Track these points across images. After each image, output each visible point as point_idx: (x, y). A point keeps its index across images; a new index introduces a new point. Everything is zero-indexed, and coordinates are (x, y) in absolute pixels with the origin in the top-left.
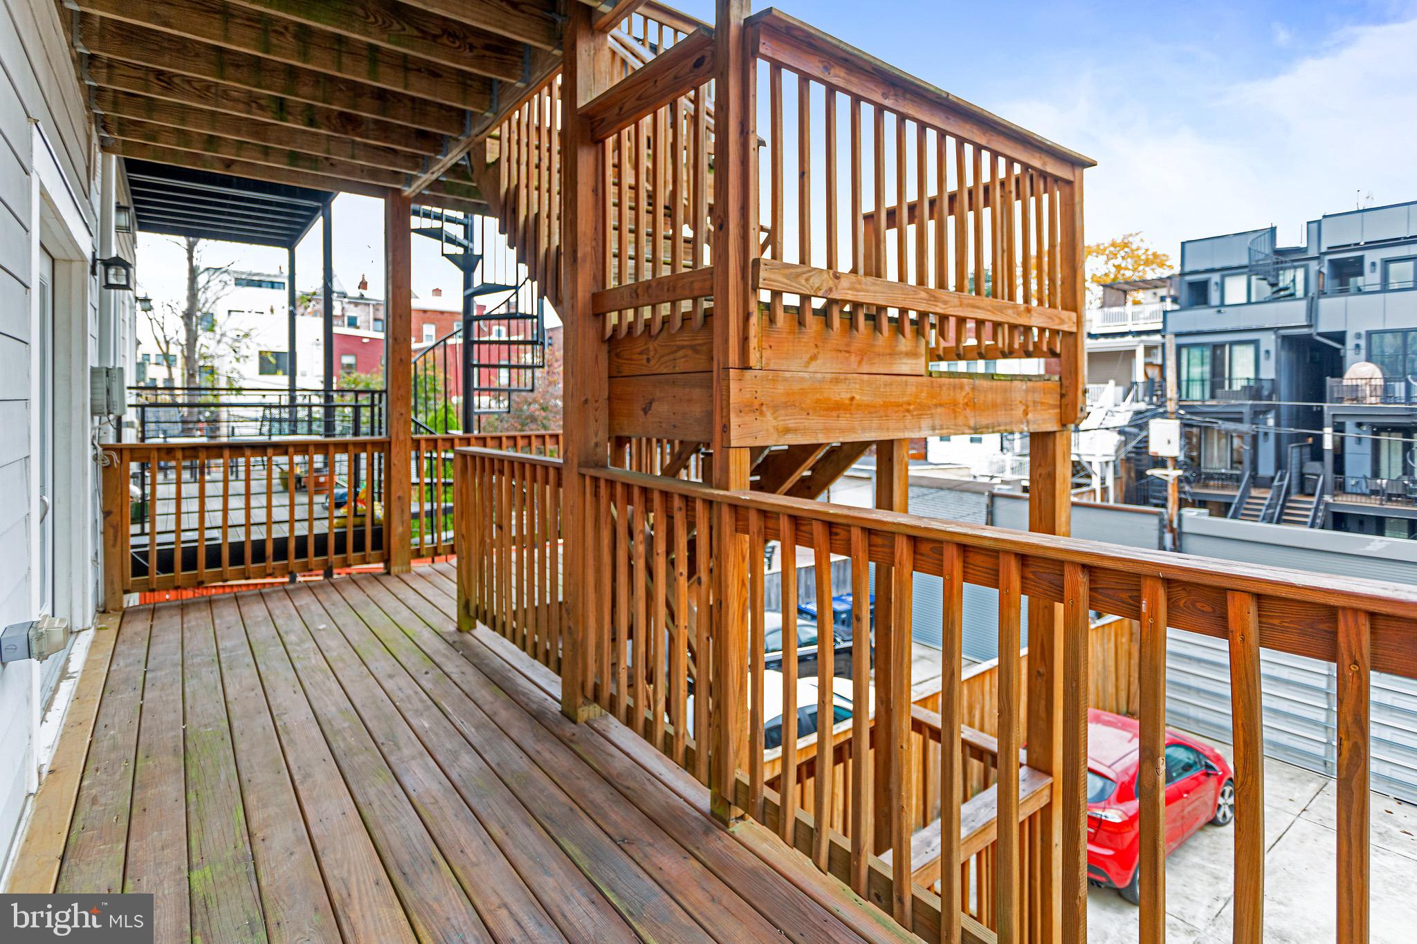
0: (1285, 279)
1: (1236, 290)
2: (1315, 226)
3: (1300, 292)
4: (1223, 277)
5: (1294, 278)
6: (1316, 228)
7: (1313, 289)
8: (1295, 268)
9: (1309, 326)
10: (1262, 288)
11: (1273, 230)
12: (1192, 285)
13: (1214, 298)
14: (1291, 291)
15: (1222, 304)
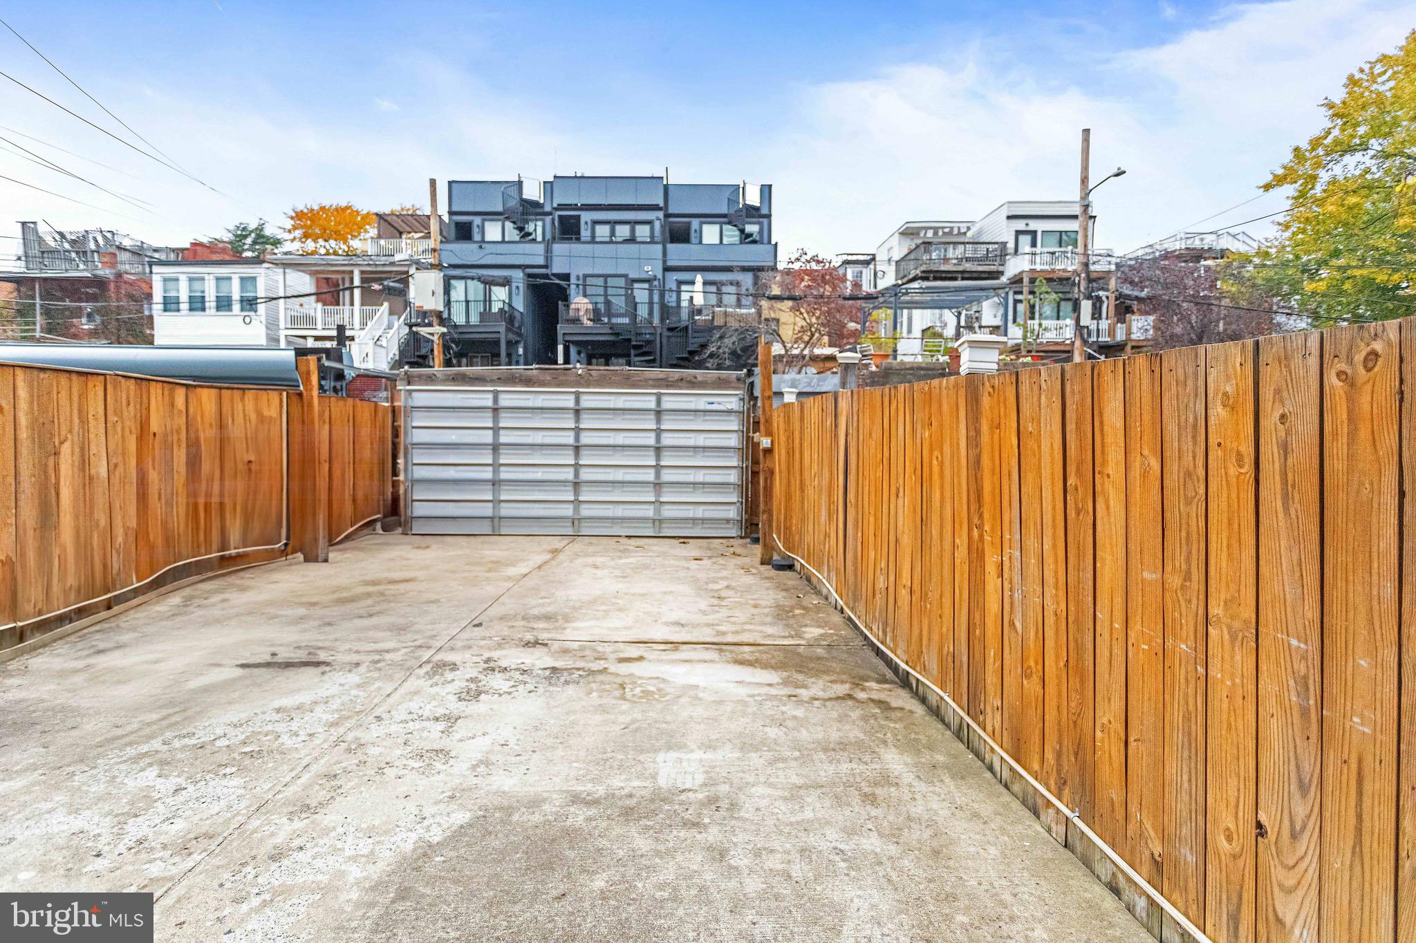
0: (530, 227)
1: (493, 231)
2: (548, 186)
3: (539, 238)
4: (484, 220)
5: (537, 228)
6: (549, 186)
7: (548, 236)
8: (536, 220)
9: (546, 267)
10: (512, 233)
11: (520, 183)
12: (458, 224)
13: (477, 237)
14: (533, 236)
15: (483, 241)
